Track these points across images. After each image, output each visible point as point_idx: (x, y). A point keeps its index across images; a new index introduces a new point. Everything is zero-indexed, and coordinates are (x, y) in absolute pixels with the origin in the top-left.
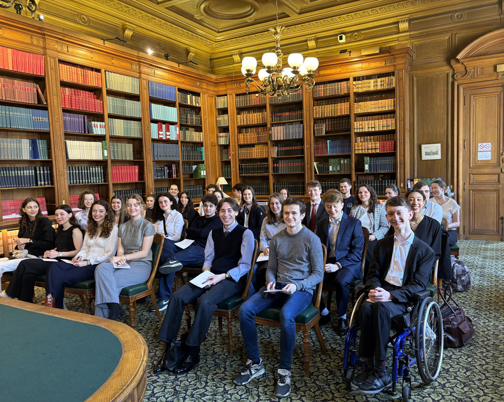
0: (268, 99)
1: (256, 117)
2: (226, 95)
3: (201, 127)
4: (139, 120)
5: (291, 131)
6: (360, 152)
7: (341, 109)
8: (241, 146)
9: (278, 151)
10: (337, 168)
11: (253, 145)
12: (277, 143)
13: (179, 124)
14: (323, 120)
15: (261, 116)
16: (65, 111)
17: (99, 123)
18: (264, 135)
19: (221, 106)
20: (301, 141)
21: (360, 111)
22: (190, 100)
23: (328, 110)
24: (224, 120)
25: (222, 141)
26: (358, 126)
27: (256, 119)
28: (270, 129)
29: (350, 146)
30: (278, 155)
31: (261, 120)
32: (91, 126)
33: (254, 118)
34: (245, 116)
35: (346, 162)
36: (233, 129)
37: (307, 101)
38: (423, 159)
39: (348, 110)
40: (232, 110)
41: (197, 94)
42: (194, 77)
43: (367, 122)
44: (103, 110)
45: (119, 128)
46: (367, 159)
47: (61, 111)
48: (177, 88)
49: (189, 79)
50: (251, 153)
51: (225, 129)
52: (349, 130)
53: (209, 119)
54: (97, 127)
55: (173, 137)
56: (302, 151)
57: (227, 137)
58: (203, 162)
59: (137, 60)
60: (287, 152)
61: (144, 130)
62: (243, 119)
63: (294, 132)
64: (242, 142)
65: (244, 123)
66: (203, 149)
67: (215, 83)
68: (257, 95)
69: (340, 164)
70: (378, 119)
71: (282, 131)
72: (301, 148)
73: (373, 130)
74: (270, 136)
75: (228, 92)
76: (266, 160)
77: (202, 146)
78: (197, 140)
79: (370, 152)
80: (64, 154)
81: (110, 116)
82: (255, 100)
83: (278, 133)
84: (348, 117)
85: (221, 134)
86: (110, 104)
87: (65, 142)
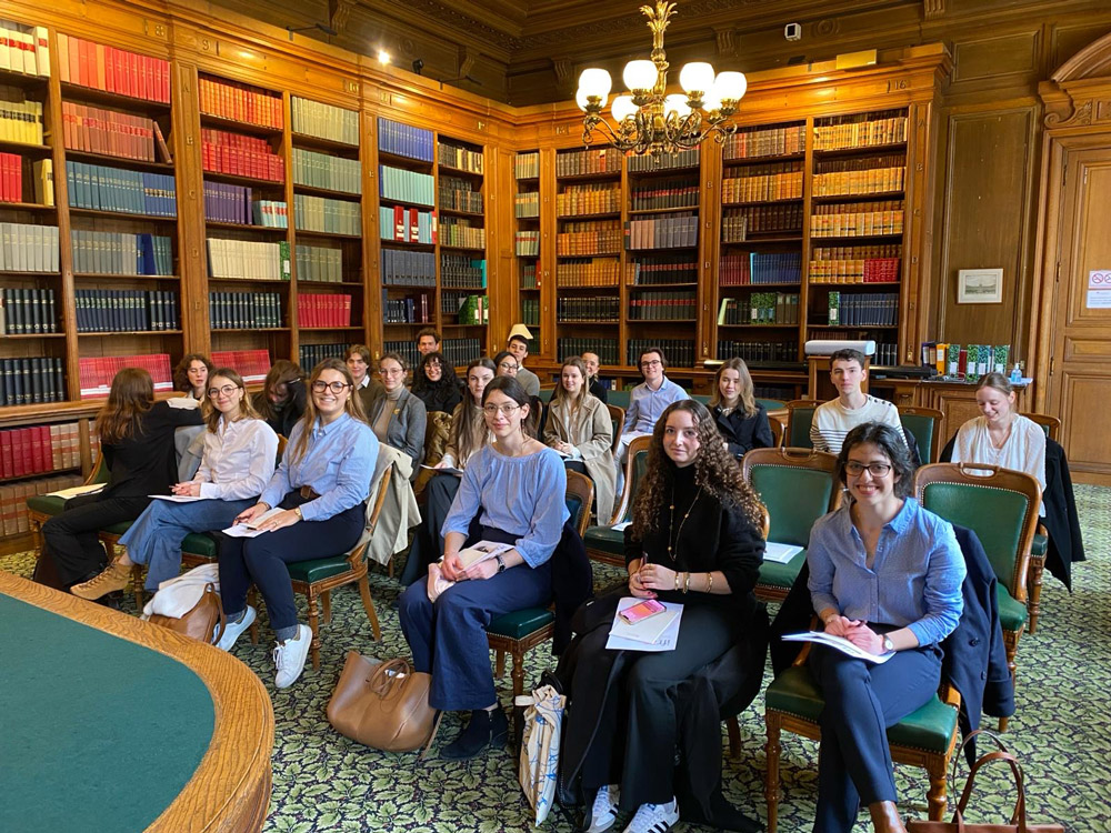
0: (625, 163)
1: (597, 199)
2: (537, 151)
3: (483, 218)
4: (356, 199)
5: (671, 232)
6: (822, 281)
7: (785, 185)
8: (563, 260)
9: (641, 273)
10: (767, 313)
11: (588, 259)
12: (638, 256)
13: (437, 210)
14: (743, 208)
15: (608, 198)
16: (208, 177)
17: (274, 205)
18: (613, 238)
19: (524, 174)
20: (691, 254)
21: (825, 192)
22: (463, 160)
23: (755, 188)
24: (529, 203)
25: (525, 249)
26: (820, 225)
27: (598, 202)
28: (627, 226)
29: (800, 268)
30: (640, 281)
31: (608, 206)
32: (259, 211)
33: (594, 200)
34: (575, 196)
35: (788, 300)
36: (548, 225)
37: (710, 170)
38: (960, 301)
39: (800, 190)
40: (548, 183)
41: (478, 149)
42: (471, 111)
43: (838, 216)
44: (285, 178)
45: (316, 216)
46: (835, 297)
47: (200, 177)
48: (436, 133)
49: (462, 114)
50: (582, 277)
51: (531, 224)
52: (800, 233)
53: (498, 201)
54: (271, 212)
55: (426, 239)
56: (694, 275)
57: (534, 239)
58: (482, 293)
59: (356, 72)
60: (660, 276)
61: (367, 221)
62: (571, 203)
63: (678, 232)
64: (566, 253)
65: (571, 211)
66: (485, 263)
67: (515, 125)
68: (603, 152)
69: (775, 304)
70: (864, 211)
71: (652, 230)
72: (692, 268)
73: (853, 234)
74: (627, 239)
75: (542, 145)
76: (615, 291)
77: (483, 258)
78: (474, 245)
79: (843, 281)
80: (204, 266)
81: (299, 190)
82: (597, 162)
83: (644, 234)
84: (799, 203)
85: (523, 234)
86: (300, 166)
87: (207, 242)
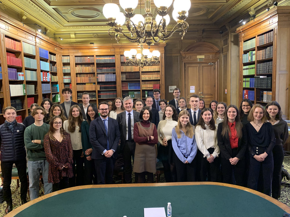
0: (96, 60)
1: (88, 69)
2: (69, 56)
3: (57, 73)
4: (35, 70)
5: (109, 77)
6: (144, 89)
7: (135, 69)
8: (77, 84)
9: (100, 87)
10: (133, 96)
11: (85, 84)
12: (99, 83)
13: (50, 72)
14: (125, 73)
15: (91, 69)
16: (9, 67)
17: (21, 73)
18: (94, 79)
19: (65, 61)
20: (115, 83)
21: (144, 70)
22: (53, 58)
23: (128, 69)
24: (67, 69)
25: (67, 81)
26: (144, 77)
27: (88, 70)
28: (97, 76)
29: (140, 86)
30: (100, 89)
32: (18, 75)
33: (87, 69)
34: (83, 68)
35: (137, 93)
36: (73, 75)
37: (118, 64)
38: (169, 92)
39: (139, 70)
40: (73, 64)
41: (55, 55)
42: (54, 45)
43: (147, 75)
44: (22, 66)
45: (30, 76)
46: (146, 92)
47: (7, 67)
48: (48, 51)
50: (85, 88)
51: (68, 74)
52: (139, 78)
53: (60, 68)
54: (20, 76)
55: (48, 80)
56: (115, 88)
57: (69, 78)
58: (58, 93)
59: (35, 35)
60: (105, 88)
61: (38, 76)
62: (80, 69)
63: (111, 78)
64: (79, 82)
65: (80, 72)
66: (58, 85)
67: (62, 48)
68: (89, 57)
69: (134, 94)
70: (152, 74)
71: (104, 77)
72: (115, 86)
73: (150, 79)
74: (97, 79)
75: (70, 54)
76: (95, 91)
78: (56, 81)
79: (148, 89)
80: (9, 94)
81: (26, 69)
82: (87, 60)
83: (102, 78)
84: (139, 72)
85: (66, 77)
86: (26, 62)
87: (9, 86)
